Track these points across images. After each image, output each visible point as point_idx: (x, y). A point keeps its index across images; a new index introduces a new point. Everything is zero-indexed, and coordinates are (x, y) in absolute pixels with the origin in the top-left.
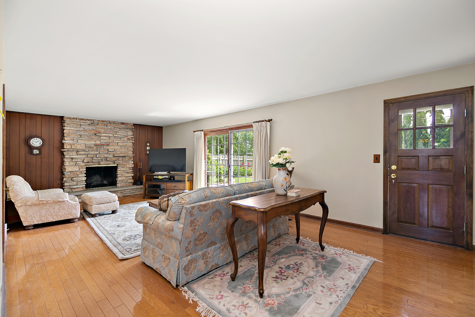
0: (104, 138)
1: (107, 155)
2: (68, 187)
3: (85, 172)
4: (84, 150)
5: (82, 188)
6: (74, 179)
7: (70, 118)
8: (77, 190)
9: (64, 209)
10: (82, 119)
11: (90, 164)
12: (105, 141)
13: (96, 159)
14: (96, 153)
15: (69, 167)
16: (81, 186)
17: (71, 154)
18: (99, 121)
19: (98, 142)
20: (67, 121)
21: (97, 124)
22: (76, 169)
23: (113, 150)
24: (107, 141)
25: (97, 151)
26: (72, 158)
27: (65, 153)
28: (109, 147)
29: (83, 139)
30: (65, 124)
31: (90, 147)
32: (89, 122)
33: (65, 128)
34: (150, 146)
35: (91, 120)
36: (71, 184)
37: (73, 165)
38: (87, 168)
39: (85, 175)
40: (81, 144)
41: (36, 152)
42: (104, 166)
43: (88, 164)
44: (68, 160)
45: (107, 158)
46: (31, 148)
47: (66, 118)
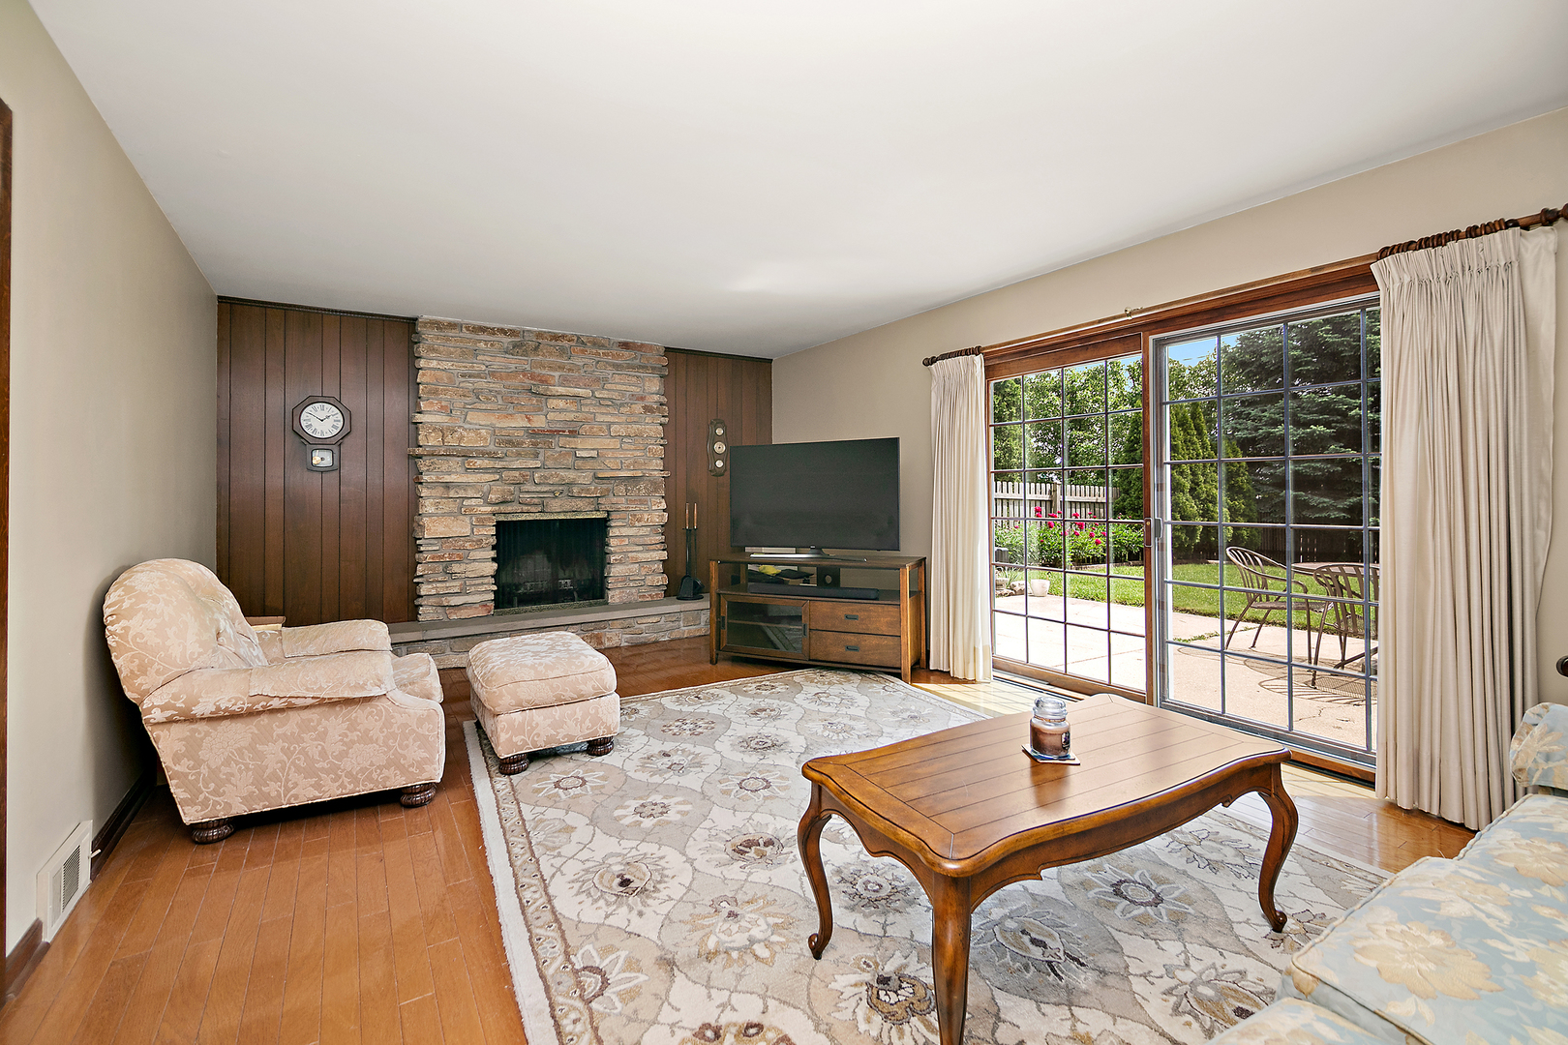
0: (561, 404)
1: (571, 475)
2: (432, 600)
3: (493, 541)
4: (492, 456)
5: (483, 604)
6: (456, 568)
7: (438, 325)
8: (464, 614)
9: (366, 738)
10: (483, 329)
11: (509, 509)
12: (562, 417)
13: (534, 488)
14: (532, 464)
15: (438, 523)
16: (477, 598)
17: (444, 468)
18: (540, 335)
19: (539, 422)
20: (429, 336)
21: (536, 349)
22: (461, 527)
23: (594, 454)
24: (571, 416)
25: (536, 456)
26: (447, 486)
27: (423, 465)
28: (578, 442)
29: (484, 407)
30: (422, 349)
31: (510, 443)
32: (507, 340)
33: (422, 363)
34: (724, 439)
35: (513, 333)
36: (441, 588)
37: (450, 514)
38: (499, 525)
39: (493, 554)
40: (479, 427)
41: (322, 458)
42: (562, 517)
43: (503, 508)
44: (434, 493)
45: (571, 484)
46: (307, 443)
47: (425, 324)
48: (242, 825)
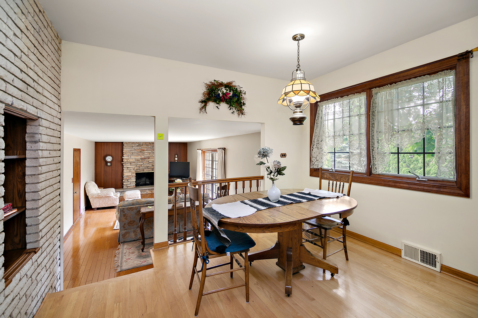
0: (147, 154)
1: (148, 165)
2: (125, 185)
3: (135, 176)
4: (134, 162)
5: (133, 186)
6: (129, 180)
7: (126, 143)
8: (130, 187)
10: (133, 143)
11: (138, 171)
12: (147, 156)
13: (142, 167)
14: (141, 164)
15: (126, 174)
16: (132, 185)
17: (127, 165)
18: (143, 143)
19: (143, 157)
20: (125, 145)
21: (142, 145)
22: (130, 174)
23: (152, 161)
24: (148, 156)
25: (142, 162)
26: (128, 168)
27: (124, 165)
28: (149, 160)
29: (134, 155)
30: (124, 147)
31: (138, 160)
32: (137, 144)
33: (124, 149)
35: (138, 143)
36: (127, 183)
37: (128, 172)
38: (136, 173)
39: (135, 178)
40: (133, 158)
41: (109, 164)
42: (147, 172)
43: (137, 171)
44: (126, 169)
45: (148, 167)
46: (107, 162)
47: (124, 143)
48: (98, 209)
